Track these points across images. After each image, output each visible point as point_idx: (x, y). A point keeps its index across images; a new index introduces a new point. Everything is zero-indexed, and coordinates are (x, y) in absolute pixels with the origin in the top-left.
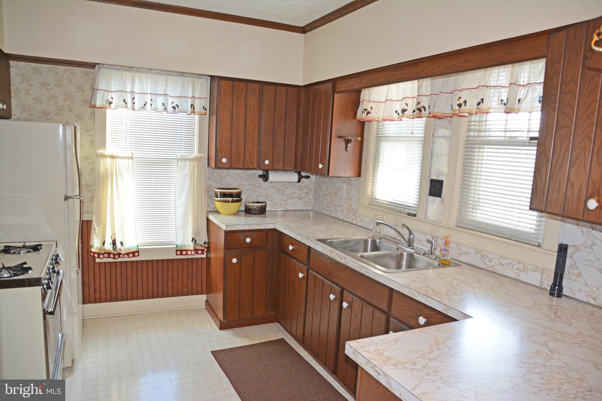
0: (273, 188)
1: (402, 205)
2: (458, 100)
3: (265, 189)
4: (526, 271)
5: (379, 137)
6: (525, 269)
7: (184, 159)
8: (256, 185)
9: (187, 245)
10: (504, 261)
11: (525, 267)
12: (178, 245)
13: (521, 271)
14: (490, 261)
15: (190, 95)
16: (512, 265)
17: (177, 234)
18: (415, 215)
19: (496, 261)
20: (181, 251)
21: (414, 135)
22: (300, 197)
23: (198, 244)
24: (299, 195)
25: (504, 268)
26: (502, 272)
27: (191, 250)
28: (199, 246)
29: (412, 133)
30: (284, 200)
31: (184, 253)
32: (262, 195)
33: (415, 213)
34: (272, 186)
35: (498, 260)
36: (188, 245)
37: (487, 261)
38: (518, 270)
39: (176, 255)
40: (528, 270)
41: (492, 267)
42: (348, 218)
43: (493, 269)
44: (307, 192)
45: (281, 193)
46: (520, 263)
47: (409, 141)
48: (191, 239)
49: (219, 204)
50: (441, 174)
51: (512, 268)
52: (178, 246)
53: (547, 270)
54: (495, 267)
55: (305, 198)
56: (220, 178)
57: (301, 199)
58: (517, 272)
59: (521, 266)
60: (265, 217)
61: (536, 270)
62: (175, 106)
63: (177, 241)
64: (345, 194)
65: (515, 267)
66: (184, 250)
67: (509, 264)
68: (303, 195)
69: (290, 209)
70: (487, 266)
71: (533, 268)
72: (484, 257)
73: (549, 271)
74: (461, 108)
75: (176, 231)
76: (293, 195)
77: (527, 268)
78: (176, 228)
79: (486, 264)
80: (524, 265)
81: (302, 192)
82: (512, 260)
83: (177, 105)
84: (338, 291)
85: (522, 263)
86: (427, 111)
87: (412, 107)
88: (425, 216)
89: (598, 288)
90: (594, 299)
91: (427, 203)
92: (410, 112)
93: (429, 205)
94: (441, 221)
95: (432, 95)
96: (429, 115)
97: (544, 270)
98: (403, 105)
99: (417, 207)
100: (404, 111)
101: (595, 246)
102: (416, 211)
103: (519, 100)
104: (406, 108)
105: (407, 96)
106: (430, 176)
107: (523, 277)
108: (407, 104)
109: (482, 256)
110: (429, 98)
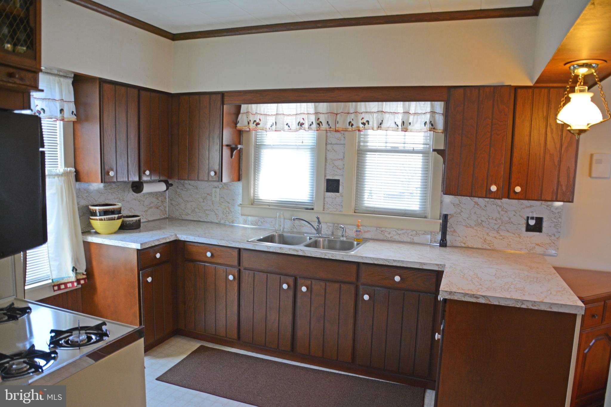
0: (135, 199)
1: (295, 202)
2: (361, 120)
3: (128, 202)
4: (419, 236)
5: (258, 145)
6: (417, 234)
7: (52, 175)
8: (120, 198)
9: (64, 278)
10: (400, 232)
11: (417, 233)
12: (54, 279)
13: (414, 236)
14: (389, 234)
15: (58, 97)
16: (407, 233)
17: (51, 266)
18: (313, 209)
19: (394, 233)
20: (59, 285)
21: (303, 144)
22: (157, 206)
23: (79, 273)
24: (156, 205)
25: (401, 237)
26: (400, 240)
27: (72, 282)
28: (81, 275)
29: (303, 142)
30: (145, 212)
31: (63, 287)
32: (126, 209)
33: (312, 207)
34: (134, 198)
35: (396, 232)
36: (67, 277)
37: (386, 234)
38: (412, 236)
39: (53, 291)
40: (420, 234)
41: (391, 237)
42: (225, 220)
43: (392, 239)
44: (163, 200)
45: (142, 204)
46: (413, 231)
47: (298, 148)
48: (71, 268)
49: (99, 223)
50: (336, 175)
51: (407, 235)
52: (54, 281)
53: (433, 232)
54: (394, 237)
55: (161, 206)
56: (87, 194)
57: (158, 208)
58: (412, 237)
59: (414, 232)
60: (140, 232)
61: (425, 233)
62: (39, 110)
63: (52, 275)
64: (218, 198)
65: (410, 234)
66: (62, 284)
67: (405, 233)
68: (160, 204)
69: (150, 219)
70: (387, 237)
71: (423, 232)
72: (384, 232)
73: (434, 232)
74: (365, 126)
75: (50, 263)
76: (152, 205)
77: (419, 233)
78: (49, 259)
79: (386, 236)
80: (416, 232)
81: (158, 201)
82: (407, 230)
83: (43, 109)
84: (291, 280)
85: (414, 231)
86: (324, 126)
87: (308, 122)
88: (324, 208)
89: (466, 237)
90: (465, 244)
91: (324, 198)
92: (306, 126)
93: (326, 199)
94: (340, 211)
95: (330, 114)
96: (329, 129)
97: (431, 232)
98: (300, 119)
99: (313, 202)
100: (302, 124)
101: (462, 212)
102: (312, 205)
103: (410, 123)
104: (303, 122)
105: (302, 112)
106: (325, 176)
107: (416, 239)
108: (303, 119)
109: (382, 231)
110: (326, 115)
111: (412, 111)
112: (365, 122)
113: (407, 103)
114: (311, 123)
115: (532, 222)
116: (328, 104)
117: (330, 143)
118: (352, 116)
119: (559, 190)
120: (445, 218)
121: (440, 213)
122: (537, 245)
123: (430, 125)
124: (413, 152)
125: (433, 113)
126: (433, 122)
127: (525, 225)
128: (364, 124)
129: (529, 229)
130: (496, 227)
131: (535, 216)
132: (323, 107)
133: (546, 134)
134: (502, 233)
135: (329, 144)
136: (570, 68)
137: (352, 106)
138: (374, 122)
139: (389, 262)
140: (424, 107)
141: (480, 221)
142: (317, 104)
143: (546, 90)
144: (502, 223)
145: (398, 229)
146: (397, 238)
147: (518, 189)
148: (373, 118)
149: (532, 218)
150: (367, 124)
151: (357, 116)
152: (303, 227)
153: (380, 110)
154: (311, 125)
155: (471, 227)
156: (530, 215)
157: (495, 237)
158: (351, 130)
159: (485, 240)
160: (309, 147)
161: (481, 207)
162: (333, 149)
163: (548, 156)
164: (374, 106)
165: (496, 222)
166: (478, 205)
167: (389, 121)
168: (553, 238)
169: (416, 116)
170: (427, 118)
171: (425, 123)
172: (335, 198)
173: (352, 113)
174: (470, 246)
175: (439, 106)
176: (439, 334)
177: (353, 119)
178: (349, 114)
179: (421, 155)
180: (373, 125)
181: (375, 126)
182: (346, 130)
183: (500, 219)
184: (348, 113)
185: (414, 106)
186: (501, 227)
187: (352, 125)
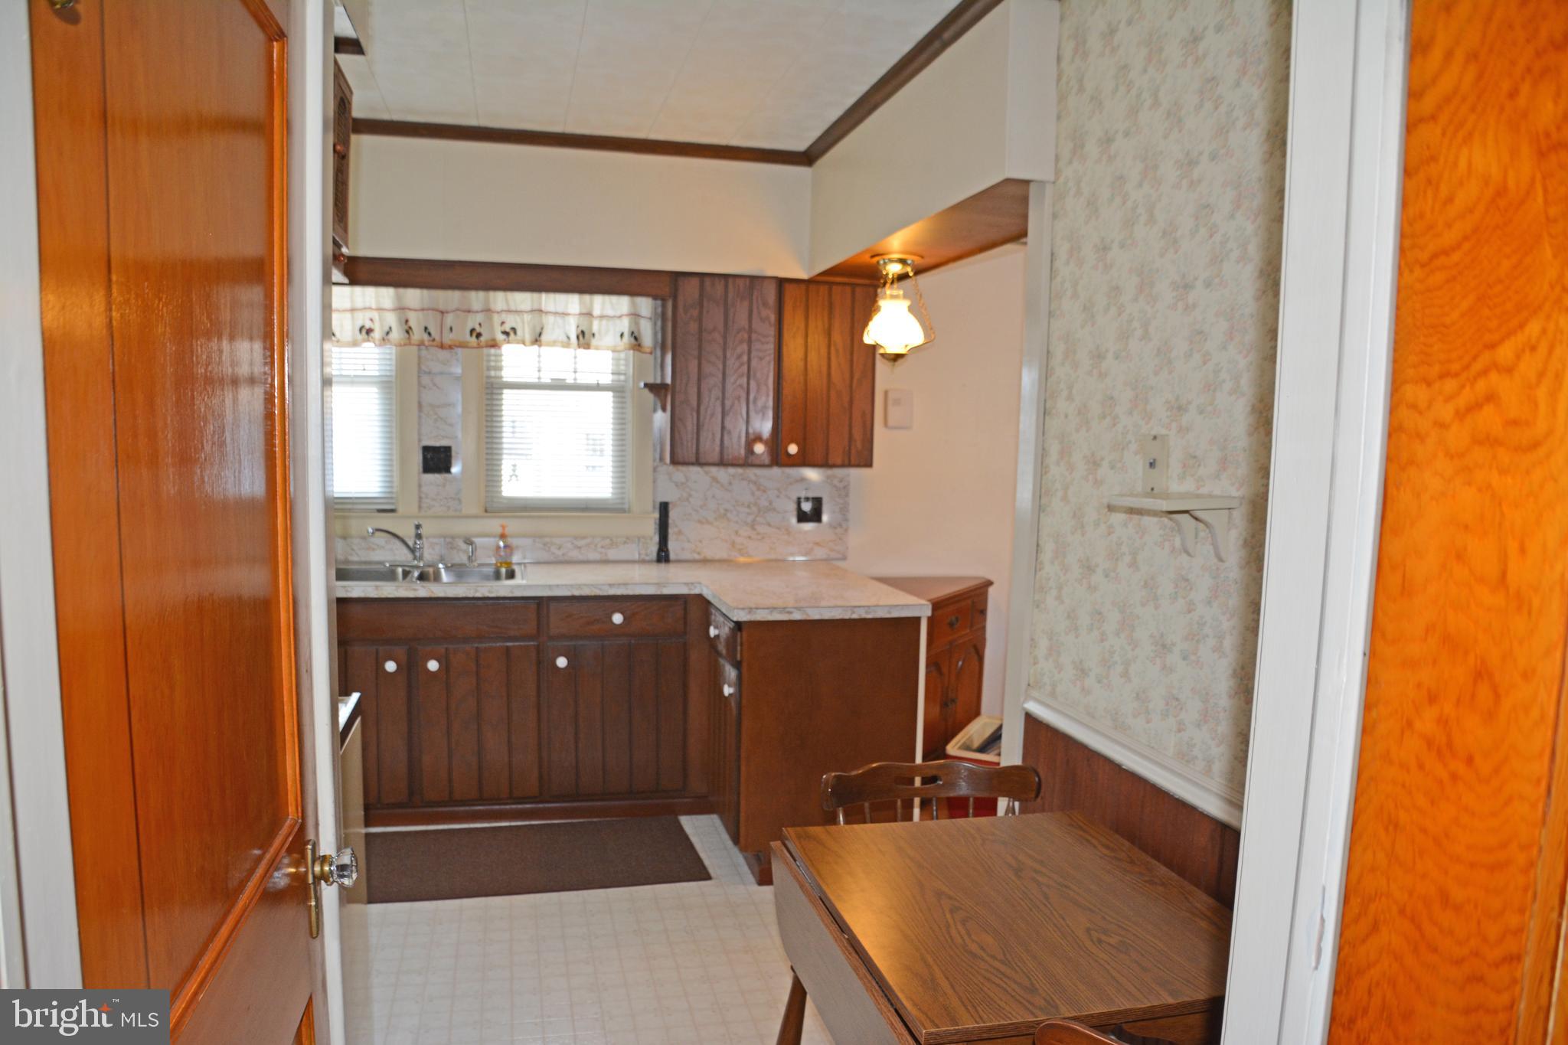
2: (500, 325)
4: (616, 546)
6: (613, 544)
10: (579, 543)
11: (613, 542)
13: (608, 548)
14: (559, 548)
16: (594, 544)
18: (392, 511)
19: (569, 545)
21: (366, 373)
25: (582, 551)
26: (581, 557)
33: (392, 506)
35: (573, 543)
37: (554, 549)
38: (604, 548)
40: (618, 544)
41: (563, 555)
43: (566, 558)
46: (604, 538)
51: (595, 548)
53: (642, 537)
54: (569, 554)
58: (603, 550)
59: (608, 541)
61: (628, 541)
65: (599, 546)
67: (589, 544)
71: (624, 539)
73: (644, 538)
74: (509, 337)
77: (617, 542)
79: (553, 553)
80: (611, 540)
82: (593, 537)
84: (401, 651)
85: (608, 537)
86: (418, 334)
87: (382, 326)
88: (420, 507)
89: (701, 541)
90: (699, 553)
91: (420, 486)
92: (377, 334)
93: (424, 489)
94: (456, 510)
95: (430, 312)
96: (431, 343)
97: (639, 538)
98: (363, 319)
99: (394, 496)
100: (369, 331)
101: (690, 495)
102: (392, 504)
103: (594, 335)
104: (372, 327)
105: (367, 305)
106: (420, 440)
107: (612, 554)
108: (371, 320)
109: (545, 545)
110: (420, 314)
111: (597, 312)
112: (508, 330)
113: (587, 297)
114: (387, 329)
115: (807, 507)
116: (425, 292)
117: (427, 370)
118: (480, 318)
119: (853, 447)
120: (664, 509)
121: (654, 501)
122: (817, 544)
123: (633, 340)
124: (598, 387)
125: (635, 316)
126: (636, 334)
127: (795, 513)
128: (506, 333)
129: (802, 517)
130: (750, 519)
131: (811, 495)
132: (414, 296)
133: (829, 359)
134: (761, 529)
135: (425, 373)
136: (878, 262)
137: (476, 298)
138: (525, 332)
139: (600, 589)
140: (621, 304)
141: (722, 511)
142: (402, 291)
143: (827, 287)
144: (759, 511)
145: (576, 538)
146: (575, 554)
147: (793, 449)
148: (523, 323)
149: (807, 499)
150: (512, 334)
151: (490, 319)
152: (374, 549)
153: (536, 307)
154: (388, 333)
155: (708, 522)
156: (803, 495)
157: (750, 537)
158: (475, 345)
159: (733, 544)
160: (380, 379)
161: (722, 486)
162: (435, 385)
163: (833, 394)
164: (523, 300)
165: (747, 510)
166: (718, 482)
167: (554, 329)
168: (839, 530)
169: (604, 322)
170: (625, 325)
171: (622, 335)
172: (444, 486)
173: (477, 312)
174: (709, 557)
175: (645, 305)
176: (730, 686)
177: (480, 324)
178: (471, 314)
179: (610, 394)
180: (524, 336)
181: (528, 338)
182: (463, 345)
183: (756, 504)
184: (469, 311)
185: (601, 303)
186: (758, 519)
187: (479, 335)
